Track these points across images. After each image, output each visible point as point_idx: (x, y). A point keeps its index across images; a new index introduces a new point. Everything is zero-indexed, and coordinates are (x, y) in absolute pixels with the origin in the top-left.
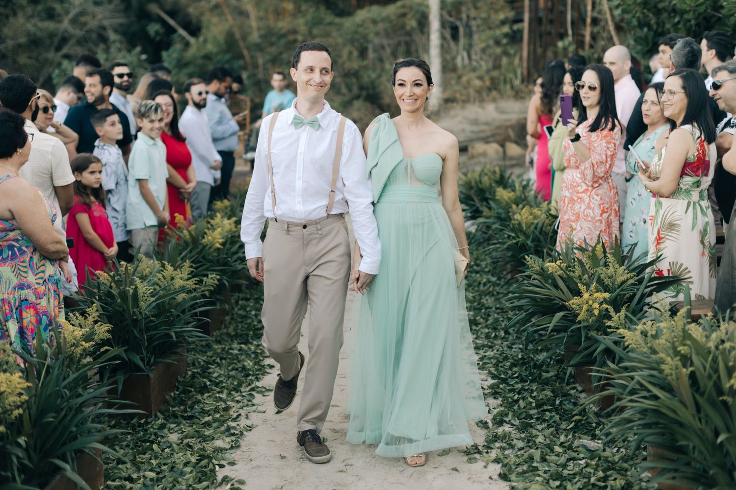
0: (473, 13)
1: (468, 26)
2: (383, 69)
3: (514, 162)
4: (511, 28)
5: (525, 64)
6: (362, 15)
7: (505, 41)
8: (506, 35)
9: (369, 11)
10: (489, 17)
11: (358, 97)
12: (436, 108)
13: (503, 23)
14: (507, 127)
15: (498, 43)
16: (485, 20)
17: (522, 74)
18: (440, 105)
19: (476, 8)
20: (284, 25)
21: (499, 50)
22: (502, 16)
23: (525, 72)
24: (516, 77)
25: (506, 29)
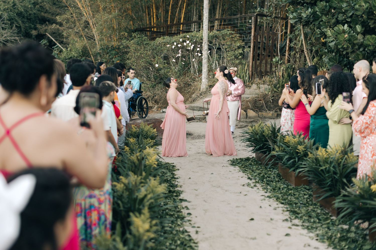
0: (222, 42)
1: (219, 49)
2: (170, 69)
3: (252, 120)
4: (242, 50)
5: (250, 70)
6: (159, 40)
7: (240, 57)
8: (241, 54)
9: (164, 39)
10: (231, 44)
11: (160, 83)
12: (205, 90)
13: (239, 48)
14: (247, 101)
15: (236, 58)
16: (230, 46)
17: (249, 74)
18: (207, 89)
19: (224, 40)
20: (115, 43)
21: (237, 62)
22: (239, 45)
23: (250, 73)
24: (246, 76)
25: (241, 51)
